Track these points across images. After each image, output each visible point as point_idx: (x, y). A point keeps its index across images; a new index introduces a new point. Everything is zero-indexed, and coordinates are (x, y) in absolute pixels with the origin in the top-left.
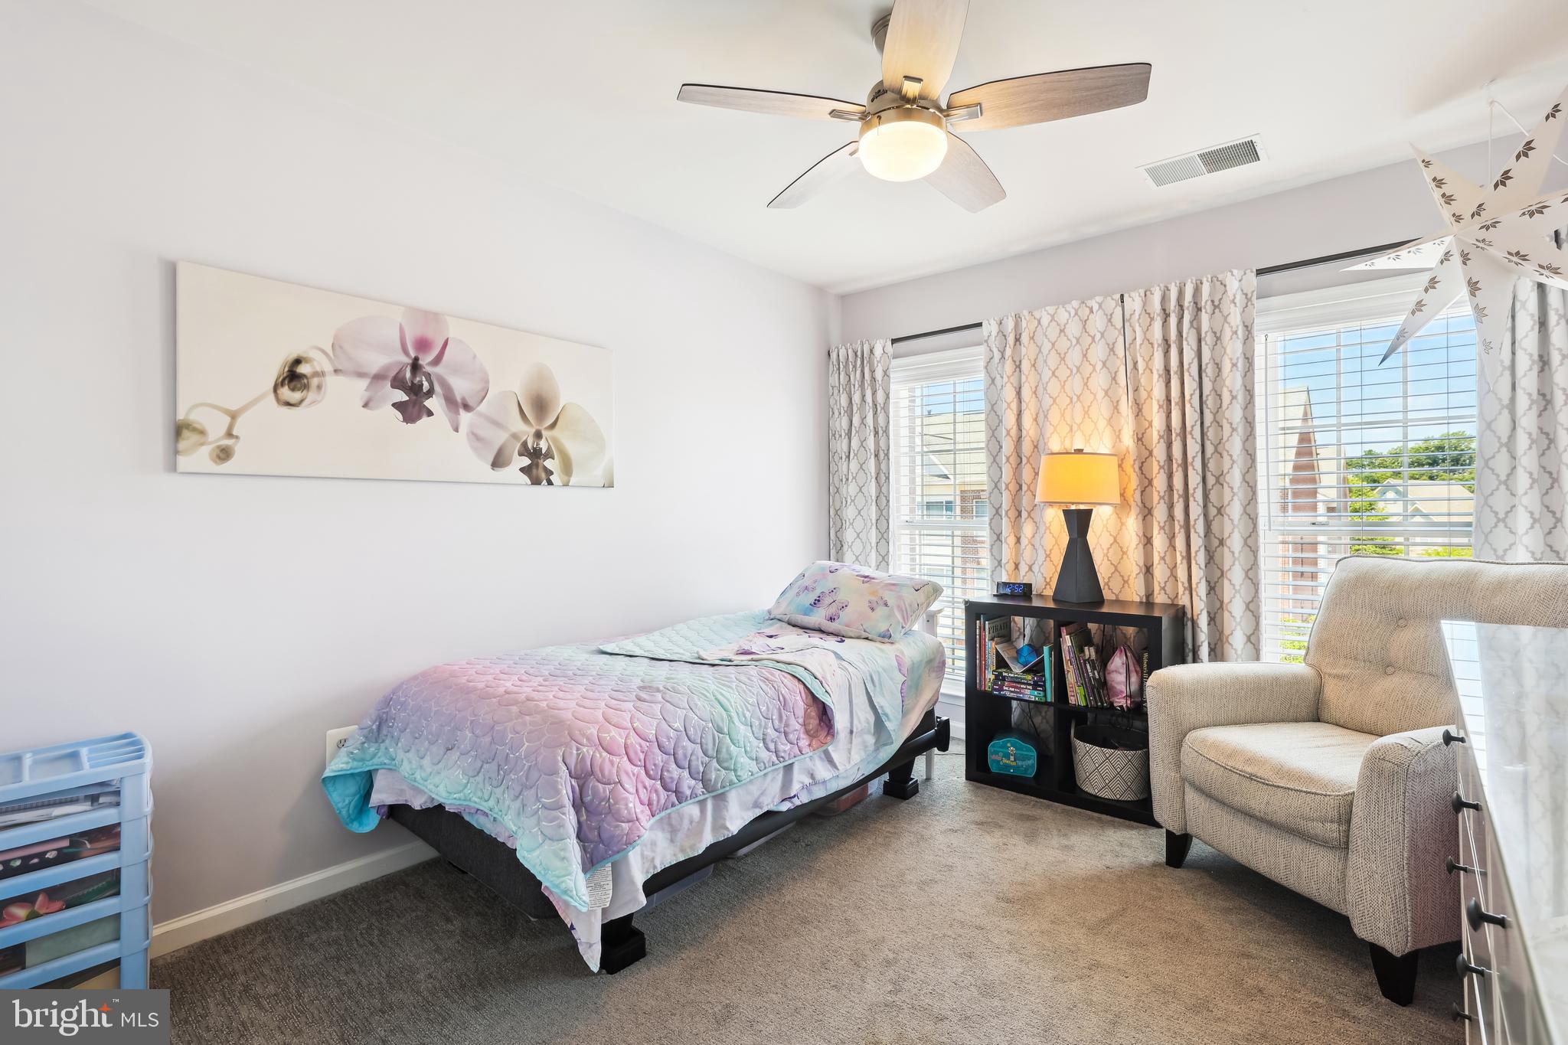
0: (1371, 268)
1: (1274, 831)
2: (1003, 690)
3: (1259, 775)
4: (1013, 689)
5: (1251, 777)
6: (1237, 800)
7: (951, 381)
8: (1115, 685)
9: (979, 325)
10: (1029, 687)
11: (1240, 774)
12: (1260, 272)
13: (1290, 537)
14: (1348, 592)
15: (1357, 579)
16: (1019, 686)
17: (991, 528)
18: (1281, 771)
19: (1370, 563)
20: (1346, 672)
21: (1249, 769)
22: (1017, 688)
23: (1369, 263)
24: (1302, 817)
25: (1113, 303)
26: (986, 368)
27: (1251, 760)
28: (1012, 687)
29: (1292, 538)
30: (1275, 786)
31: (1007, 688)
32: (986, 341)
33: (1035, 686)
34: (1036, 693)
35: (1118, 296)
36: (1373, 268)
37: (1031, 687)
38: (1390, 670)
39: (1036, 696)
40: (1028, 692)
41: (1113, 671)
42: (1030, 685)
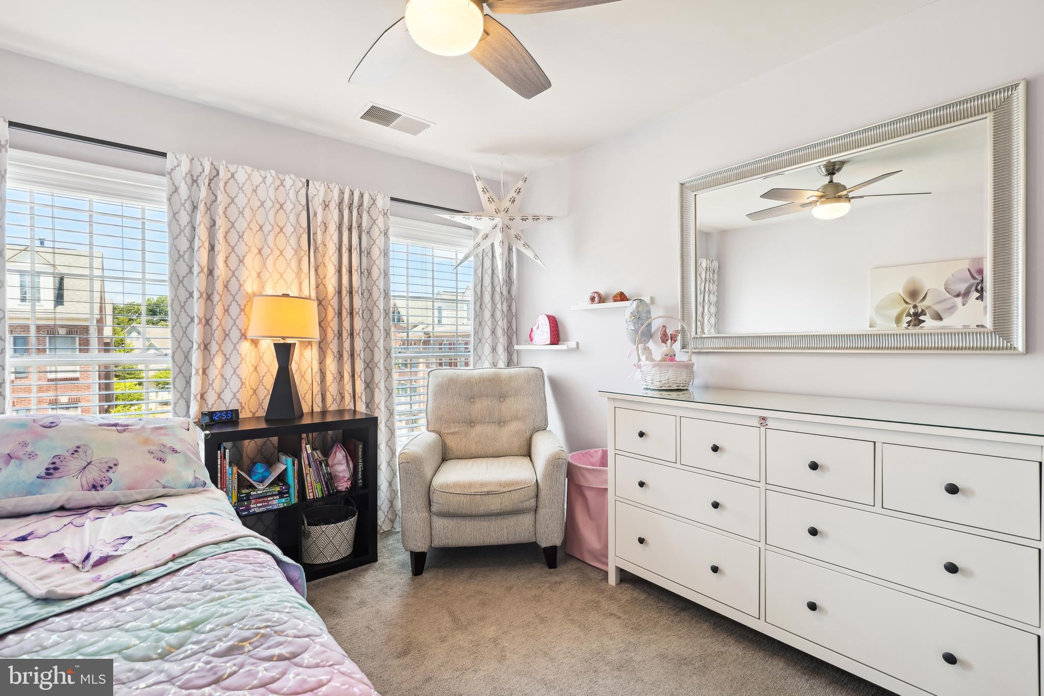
0: (451, 219)
1: (499, 517)
2: (251, 509)
3: (493, 490)
4: (261, 504)
5: (488, 493)
6: (482, 510)
7: (141, 204)
8: (339, 474)
9: (164, 155)
10: (275, 497)
11: (481, 495)
12: (392, 199)
13: (400, 360)
14: (445, 389)
15: (449, 381)
16: (266, 499)
17: (174, 361)
18: (501, 484)
19: (448, 372)
20: (457, 430)
21: (486, 490)
22: (264, 501)
23: (452, 216)
24: (522, 502)
25: (300, 185)
26: (169, 200)
27: (483, 485)
28: (259, 503)
29: (402, 361)
30: (503, 492)
31: (254, 506)
32: (170, 173)
33: (281, 494)
34: (283, 500)
35: (304, 181)
36: (452, 219)
37: (278, 497)
38: (502, 424)
39: (284, 503)
40: (275, 502)
41: (336, 465)
42: (275, 495)
